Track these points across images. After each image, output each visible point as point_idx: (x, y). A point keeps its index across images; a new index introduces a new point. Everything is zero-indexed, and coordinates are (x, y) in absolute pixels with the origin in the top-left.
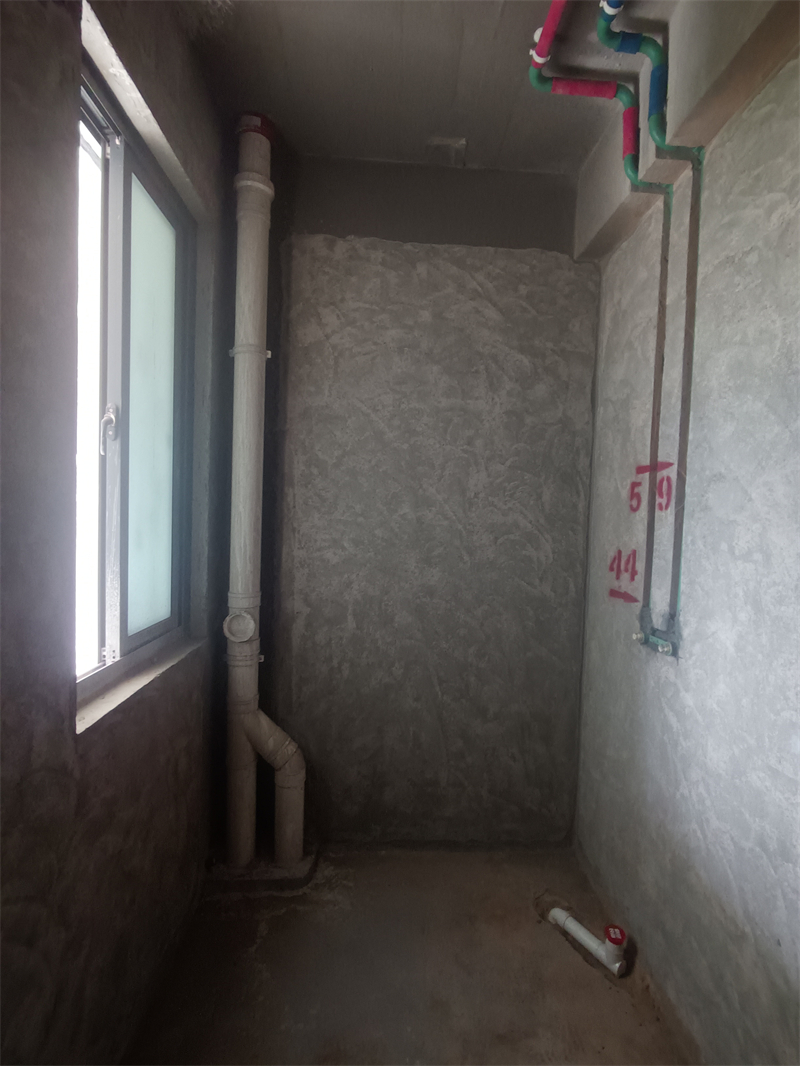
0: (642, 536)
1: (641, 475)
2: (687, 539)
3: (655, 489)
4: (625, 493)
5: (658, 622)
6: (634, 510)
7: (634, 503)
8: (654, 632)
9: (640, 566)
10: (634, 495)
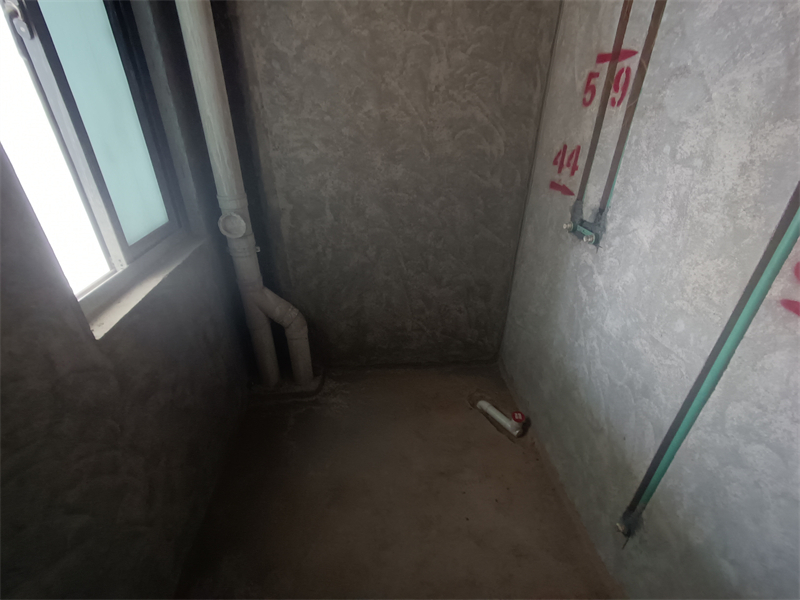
0: (589, 133)
1: (600, 65)
2: (632, 138)
3: (612, 82)
4: (580, 85)
5: (587, 215)
6: (586, 104)
7: (588, 97)
8: (582, 222)
9: (582, 162)
10: (590, 88)
